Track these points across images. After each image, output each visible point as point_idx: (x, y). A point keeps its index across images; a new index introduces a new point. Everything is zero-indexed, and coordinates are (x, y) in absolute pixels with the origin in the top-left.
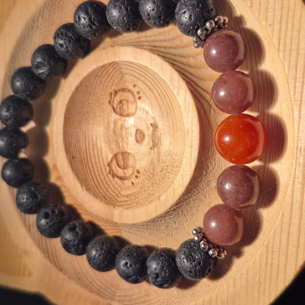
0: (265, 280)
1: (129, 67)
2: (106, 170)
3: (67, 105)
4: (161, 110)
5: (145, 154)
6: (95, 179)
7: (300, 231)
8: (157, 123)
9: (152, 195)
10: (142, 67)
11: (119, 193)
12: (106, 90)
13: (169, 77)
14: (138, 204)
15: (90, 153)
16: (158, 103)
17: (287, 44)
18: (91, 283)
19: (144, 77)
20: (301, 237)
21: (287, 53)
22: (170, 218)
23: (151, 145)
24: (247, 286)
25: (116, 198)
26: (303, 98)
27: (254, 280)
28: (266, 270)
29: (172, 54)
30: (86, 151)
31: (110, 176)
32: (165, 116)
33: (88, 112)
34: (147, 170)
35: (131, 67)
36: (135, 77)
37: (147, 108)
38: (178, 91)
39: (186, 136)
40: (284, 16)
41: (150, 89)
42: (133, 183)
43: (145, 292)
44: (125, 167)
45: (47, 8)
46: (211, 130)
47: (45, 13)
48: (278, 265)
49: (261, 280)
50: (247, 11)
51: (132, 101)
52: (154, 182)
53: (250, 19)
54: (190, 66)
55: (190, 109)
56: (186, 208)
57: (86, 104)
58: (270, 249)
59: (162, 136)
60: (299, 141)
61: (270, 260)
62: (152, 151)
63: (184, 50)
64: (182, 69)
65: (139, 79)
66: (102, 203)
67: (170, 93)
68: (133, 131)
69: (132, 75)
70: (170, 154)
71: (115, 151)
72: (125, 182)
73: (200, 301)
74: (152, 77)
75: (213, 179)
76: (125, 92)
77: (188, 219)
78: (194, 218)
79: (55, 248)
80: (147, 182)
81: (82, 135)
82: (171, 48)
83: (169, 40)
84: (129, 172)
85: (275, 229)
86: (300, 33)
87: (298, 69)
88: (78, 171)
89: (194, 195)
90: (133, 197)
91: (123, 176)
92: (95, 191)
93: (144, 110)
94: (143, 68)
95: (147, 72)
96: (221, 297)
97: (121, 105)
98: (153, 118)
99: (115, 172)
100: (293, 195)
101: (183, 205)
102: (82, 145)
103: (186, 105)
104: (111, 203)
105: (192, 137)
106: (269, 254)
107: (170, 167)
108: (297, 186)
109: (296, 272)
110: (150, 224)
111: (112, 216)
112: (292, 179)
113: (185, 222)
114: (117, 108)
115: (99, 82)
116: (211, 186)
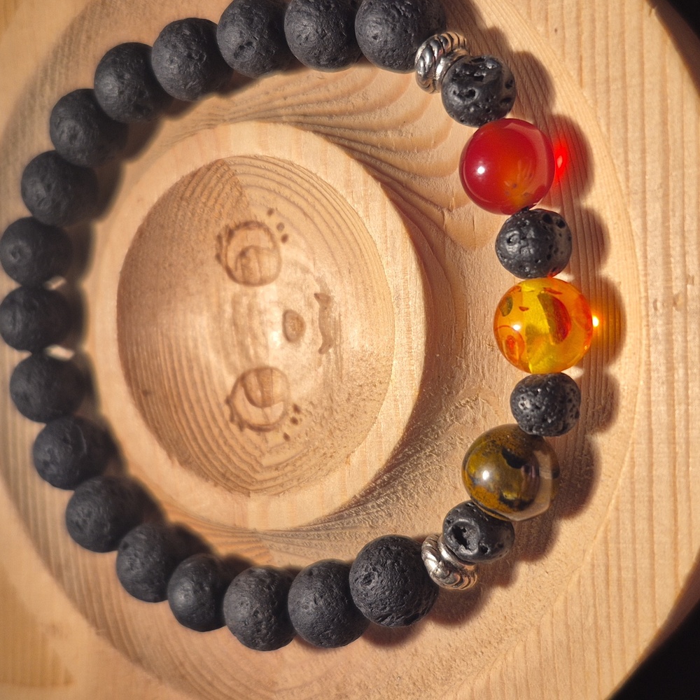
0: (609, 620)
1: (253, 170)
2: (223, 415)
3: (121, 273)
4: (335, 259)
5: (307, 365)
6: (199, 437)
7: (674, 494)
8: (329, 291)
9: (331, 457)
10: (281, 164)
11: (257, 462)
12: (207, 231)
13: (342, 178)
14: (301, 481)
15: (184, 380)
16: (327, 243)
17: (597, 68)
18: (210, 684)
19: (289, 188)
20: (679, 507)
21: (601, 88)
22: (379, 506)
23: (320, 342)
24: (569, 641)
25: (250, 476)
26: (647, 185)
27: (582, 625)
28: (608, 596)
29: (345, 128)
30: (175, 376)
31: (234, 427)
32: (345, 272)
33: (170, 286)
34: (316, 402)
35: (258, 167)
36: (269, 190)
37: (303, 258)
38: (367, 207)
39: (395, 306)
40: (584, 7)
41: (305, 214)
42: (286, 437)
43: (338, 689)
44: (265, 403)
45: (61, 62)
46: (449, 289)
47: (57, 73)
48: (635, 582)
49: (600, 621)
50: (502, 7)
51: (268, 249)
52: (335, 427)
53: (510, 27)
54: (389, 149)
55: (398, 244)
56: (412, 477)
57: (165, 268)
58: (612, 545)
59: (342, 318)
60: (649, 284)
61: (614, 573)
62: (324, 357)
63: (373, 115)
64: (372, 156)
65: (279, 194)
66: (218, 489)
67: (349, 215)
68: (277, 316)
69: (262, 188)
70: (364, 359)
71: (239, 368)
72: (270, 435)
73: (465, 692)
74: (307, 185)
75: (468, 402)
76: (250, 229)
77: (419, 504)
78: (434, 498)
79: (121, 611)
80: (317, 428)
81: (162, 340)
82: (342, 113)
83: (336, 98)
84: (276, 411)
85: (618, 497)
86: (624, 40)
87: (630, 120)
88: (158, 422)
89: (427, 444)
90: (289, 468)
91: (264, 423)
92: (202, 464)
93: (295, 264)
94: (283, 167)
95: (293, 175)
96: (513, 675)
97: (244, 261)
98: (319, 281)
99: (245, 416)
100: (650, 412)
101: (404, 470)
102: (163, 363)
103: (386, 237)
104: (239, 486)
105: (408, 308)
106: (610, 557)
107: (366, 387)
108: (657, 390)
109: (679, 591)
110: (333, 525)
111: (244, 517)
112: (643, 375)
113: (414, 511)
114: (236, 269)
115: (190, 214)
116: (465, 417)
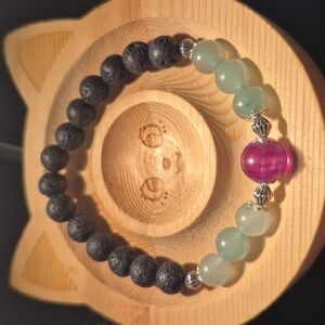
2: (138, 194)
12: (136, 127)
13: (189, 113)
15: (124, 180)
19: (168, 114)
23: (176, 170)
25: (148, 216)
29: (190, 95)
31: (143, 199)
32: (187, 145)
33: (121, 146)
36: (161, 114)
37: (172, 139)
38: (198, 124)
40: (278, 61)
41: (173, 123)
44: (155, 190)
48: (286, 260)
49: (273, 274)
54: (206, 103)
57: (120, 139)
59: (185, 162)
63: (201, 91)
64: (200, 106)
65: (164, 116)
66: (137, 221)
68: (161, 159)
69: (158, 113)
71: (145, 177)
72: (156, 202)
76: (152, 127)
81: (117, 166)
82: (189, 89)
83: (187, 83)
84: (159, 193)
89: (215, 209)
91: (154, 198)
92: (131, 211)
93: (169, 141)
94: (167, 107)
98: (177, 148)
99: (147, 195)
101: (206, 218)
110: (179, 236)
111: (147, 232)
115: (130, 120)
116: (228, 200)
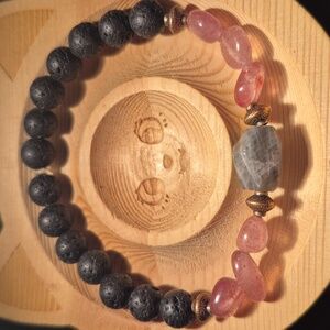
0: (304, 285)
2: (134, 197)
3: (93, 136)
5: (173, 178)
8: (185, 148)
10: (171, 95)
11: (151, 218)
12: (131, 120)
15: (117, 182)
17: (311, 68)
19: (172, 105)
21: (312, 76)
23: (180, 169)
25: (148, 223)
31: (139, 203)
32: (193, 140)
33: (113, 142)
34: (177, 194)
36: (162, 105)
37: (174, 134)
38: (209, 116)
41: (176, 116)
42: (163, 208)
44: (153, 193)
51: (158, 129)
57: (111, 135)
59: (191, 160)
62: (181, 175)
63: (210, 78)
64: (211, 95)
65: (166, 107)
66: (135, 228)
67: (199, 118)
69: (159, 104)
71: (142, 178)
72: (155, 207)
74: (180, 105)
76: (150, 120)
81: (108, 165)
82: (197, 76)
83: (194, 69)
84: (158, 196)
85: (310, 236)
89: (228, 213)
90: (166, 221)
91: (153, 201)
92: (126, 218)
93: (170, 136)
97: (146, 133)
98: (181, 144)
99: (144, 198)
100: (325, 204)
101: (218, 223)
102: (108, 175)
104: (144, 227)
111: (146, 241)
114: (143, 136)
115: (125, 113)
